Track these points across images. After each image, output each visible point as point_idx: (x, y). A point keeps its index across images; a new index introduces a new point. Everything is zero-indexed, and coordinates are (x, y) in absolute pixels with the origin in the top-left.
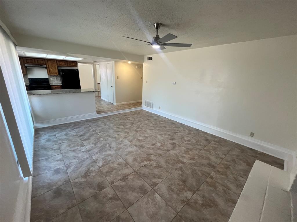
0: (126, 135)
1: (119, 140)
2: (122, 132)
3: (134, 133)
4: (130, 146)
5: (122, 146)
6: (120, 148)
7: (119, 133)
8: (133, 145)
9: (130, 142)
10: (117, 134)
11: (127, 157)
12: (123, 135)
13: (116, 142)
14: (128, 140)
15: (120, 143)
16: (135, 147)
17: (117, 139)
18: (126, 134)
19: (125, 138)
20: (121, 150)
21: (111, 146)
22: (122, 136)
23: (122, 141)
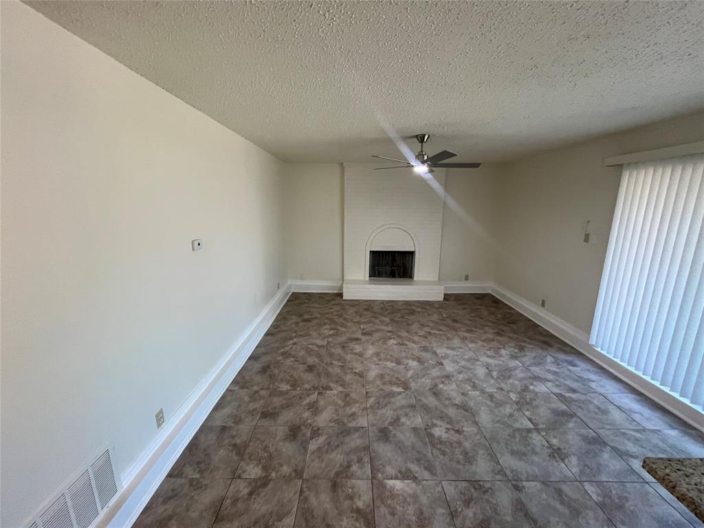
0: (443, 383)
1: (466, 377)
2: (450, 399)
3: (417, 383)
4: (446, 357)
5: (463, 363)
6: (468, 360)
7: (458, 399)
8: (440, 356)
9: (442, 364)
10: (466, 398)
11: (459, 345)
12: (450, 389)
13: (475, 375)
14: (444, 369)
15: (464, 370)
16: (438, 351)
17: (469, 380)
18: (441, 386)
19: (448, 377)
20: (466, 357)
21: (487, 371)
22: (454, 386)
23: (460, 373)
